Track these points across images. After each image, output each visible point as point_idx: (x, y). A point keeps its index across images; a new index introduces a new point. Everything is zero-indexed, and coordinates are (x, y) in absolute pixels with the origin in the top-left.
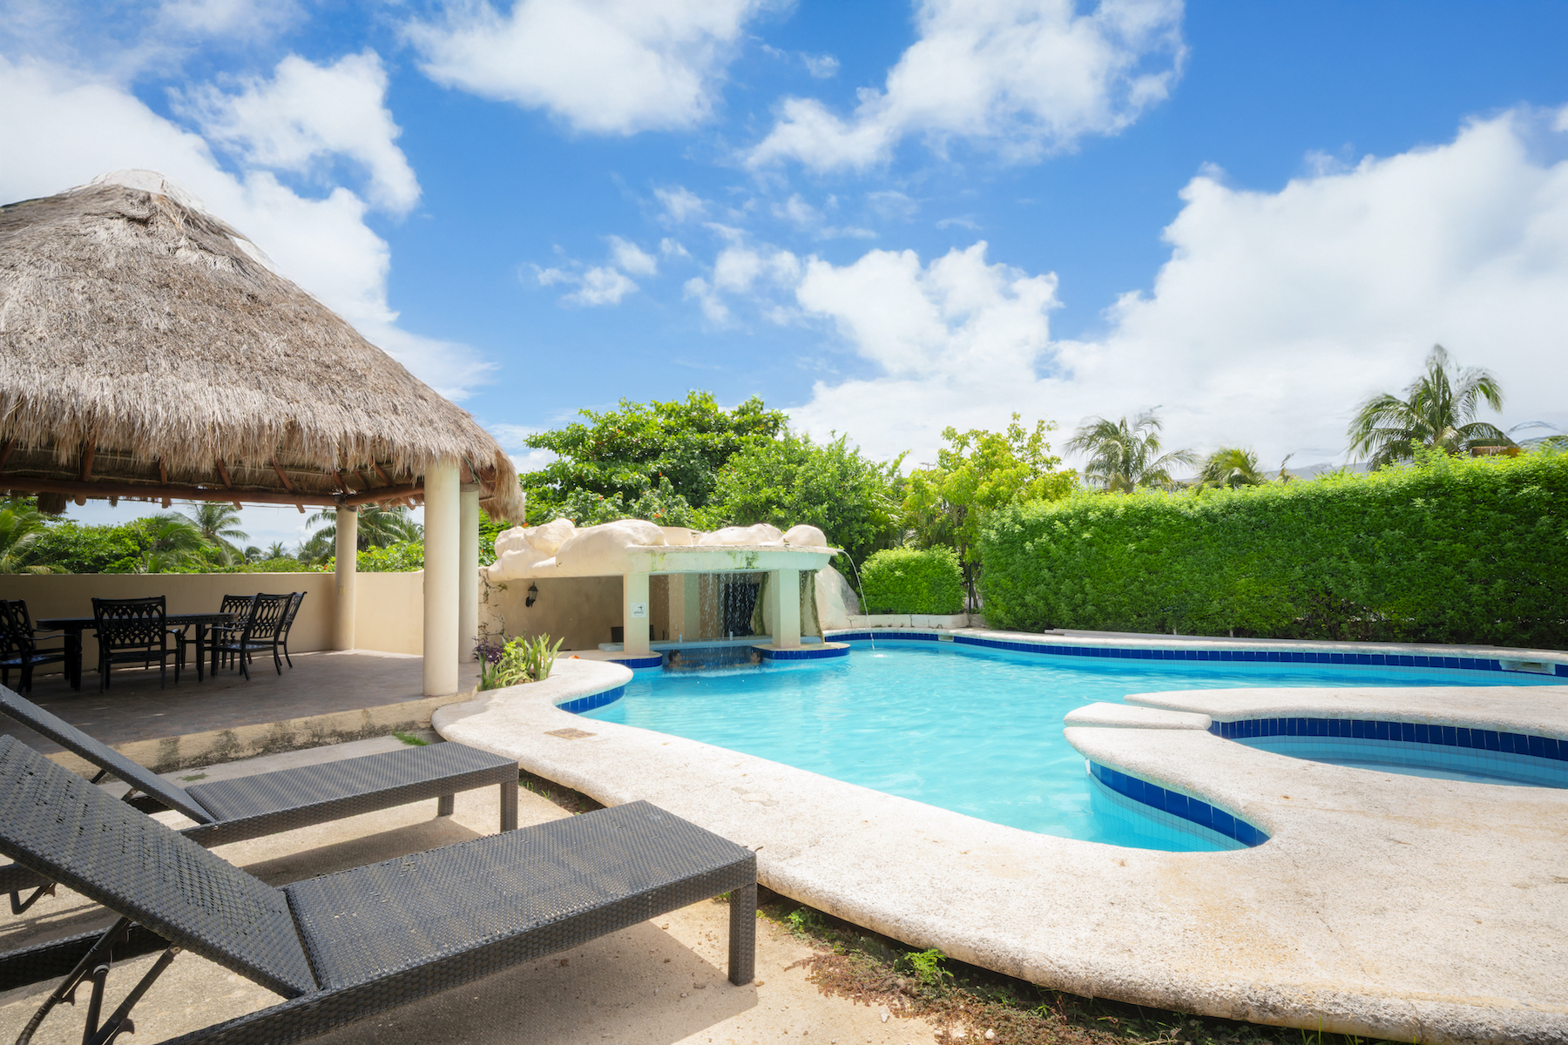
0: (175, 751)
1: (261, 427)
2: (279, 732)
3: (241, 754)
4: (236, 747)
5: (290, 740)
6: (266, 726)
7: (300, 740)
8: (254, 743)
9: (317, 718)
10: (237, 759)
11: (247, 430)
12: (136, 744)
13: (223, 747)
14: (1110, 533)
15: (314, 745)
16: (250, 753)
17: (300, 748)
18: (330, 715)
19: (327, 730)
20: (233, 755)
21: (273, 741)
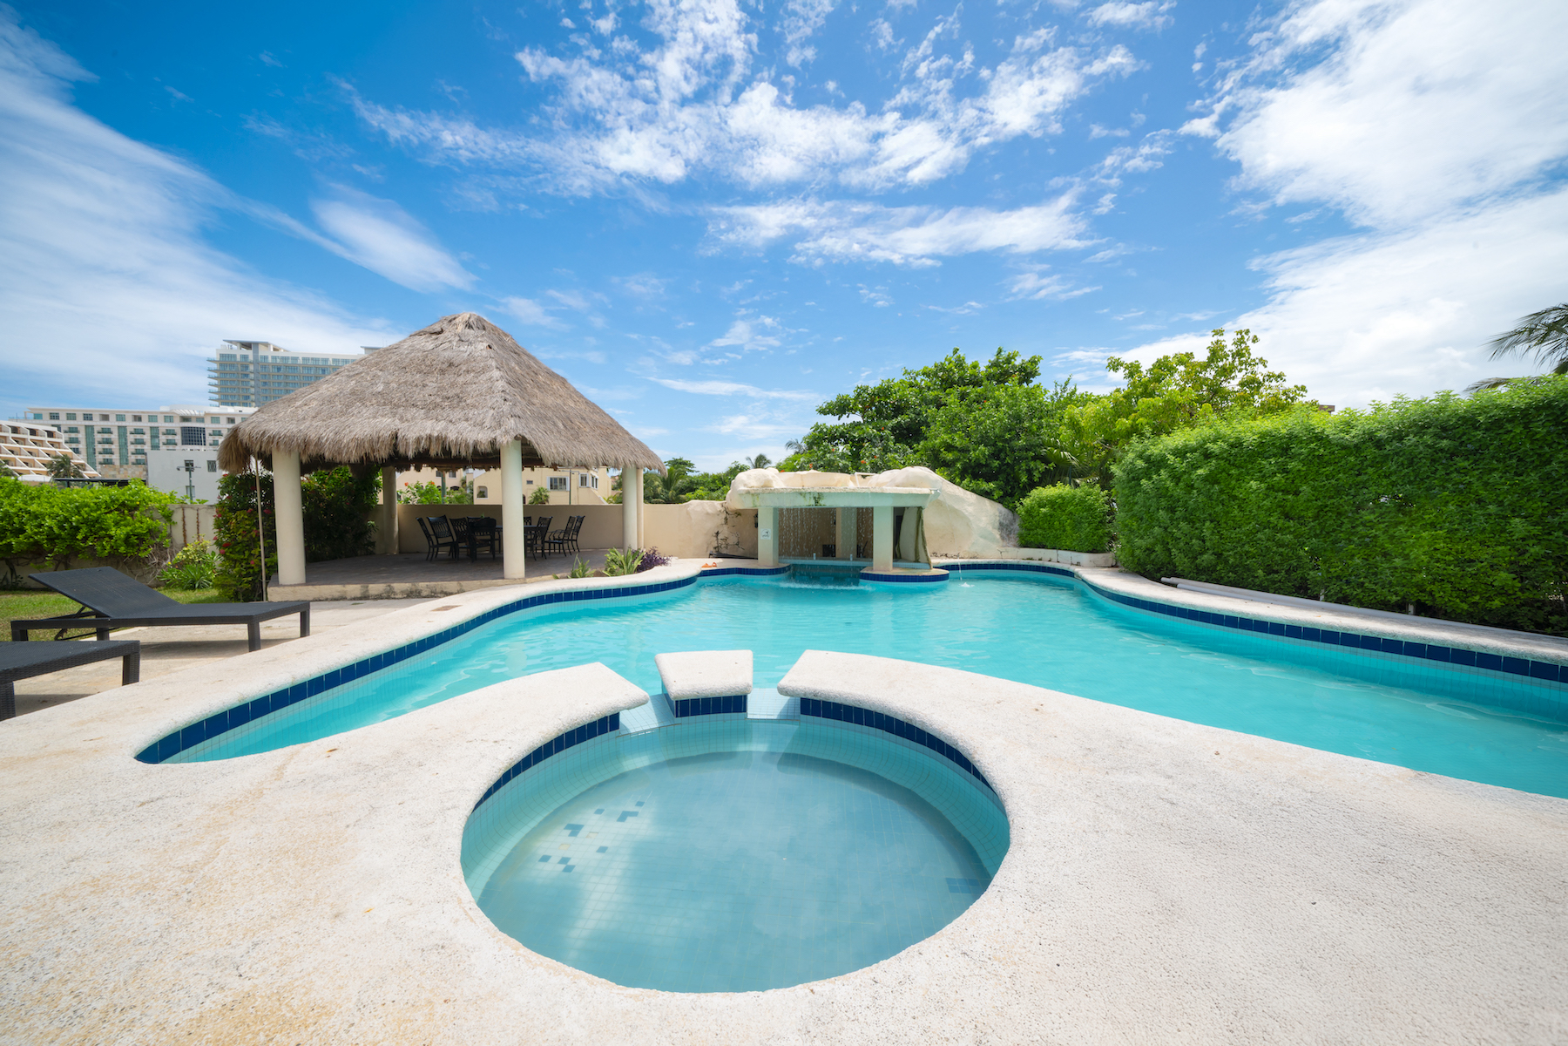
0: (367, 591)
1: (379, 438)
2: (414, 589)
3: (397, 597)
4: (394, 593)
5: (419, 593)
6: (407, 584)
7: (424, 593)
8: (402, 592)
9: (432, 584)
10: (395, 598)
11: (371, 441)
12: (351, 586)
13: (388, 592)
14: (1238, 467)
15: (432, 597)
16: (400, 596)
17: (425, 597)
18: (440, 583)
19: (438, 590)
20: (393, 596)
21: (411, 592)
